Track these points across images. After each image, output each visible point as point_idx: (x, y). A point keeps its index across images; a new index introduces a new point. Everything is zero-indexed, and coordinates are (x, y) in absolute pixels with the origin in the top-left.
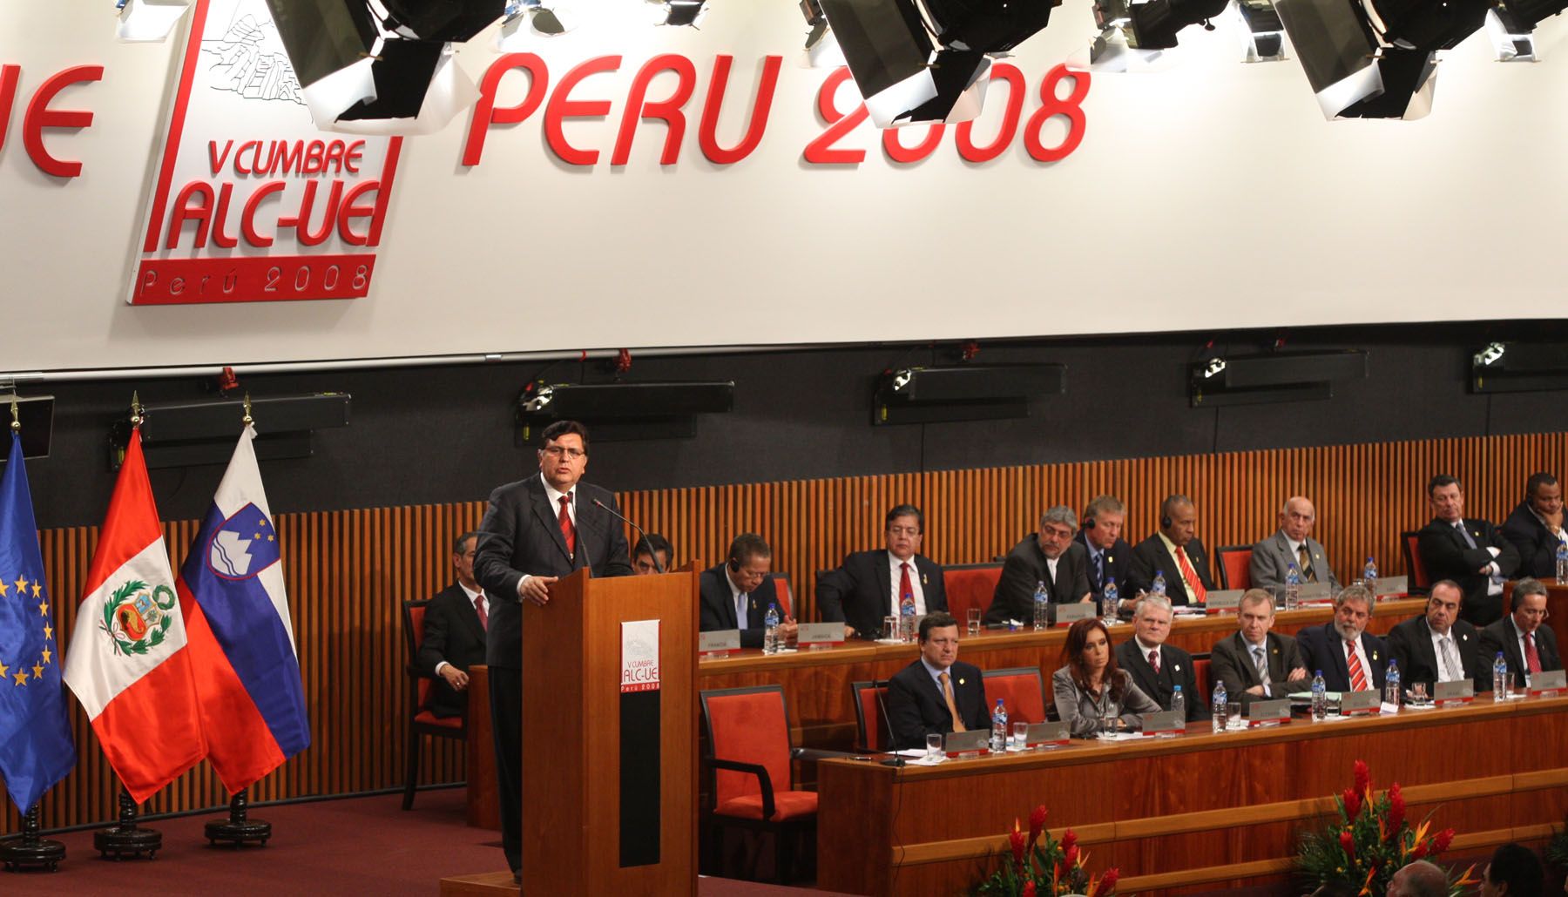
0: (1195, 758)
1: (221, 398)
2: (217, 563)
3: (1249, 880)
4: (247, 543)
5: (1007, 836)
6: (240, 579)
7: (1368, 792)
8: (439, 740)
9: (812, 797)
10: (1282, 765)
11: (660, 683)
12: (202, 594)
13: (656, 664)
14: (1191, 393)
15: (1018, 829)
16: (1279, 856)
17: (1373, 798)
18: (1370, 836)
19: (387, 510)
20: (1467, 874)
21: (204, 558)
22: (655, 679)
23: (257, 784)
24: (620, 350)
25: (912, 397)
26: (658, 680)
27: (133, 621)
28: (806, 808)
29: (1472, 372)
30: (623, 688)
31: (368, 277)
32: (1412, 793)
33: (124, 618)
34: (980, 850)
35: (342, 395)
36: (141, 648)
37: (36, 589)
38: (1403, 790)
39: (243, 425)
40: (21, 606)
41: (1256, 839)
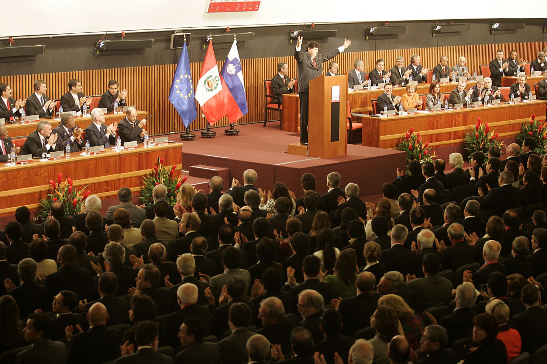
0: (444, 116)
1: (226, 33)
2: (228, 71)
3: (454, 144)
4: (235, 66)
5: (405, 134)
6: (233, 75)
7: (481, 124)
8: (272, 111)
9: (361, 124)
10: (462, 118)
11: (340, 100)
12: (225, 78)
14: (433, 34)
15: (407, 132)
16: (461, 138)
17: (482, 125)
18: (481, 135)
19: (261, 59)
20: (502, 143)
21: (225, 70)
23: (237, 121)
24: (312, 23)
25: (374, 34)
27: (210, 84)
28: (360, 127)
29: (491, 30)
30: (332, 101)
31: (259, 6)
32: (490, 124)
33: (208, 83)
34: (398, 137)
35: (252, 33)
36: (212, 90)
37: (189, 77)
38: (488, 124)
39: (234, 40)
40: (186, 81)
41: (456, 135)
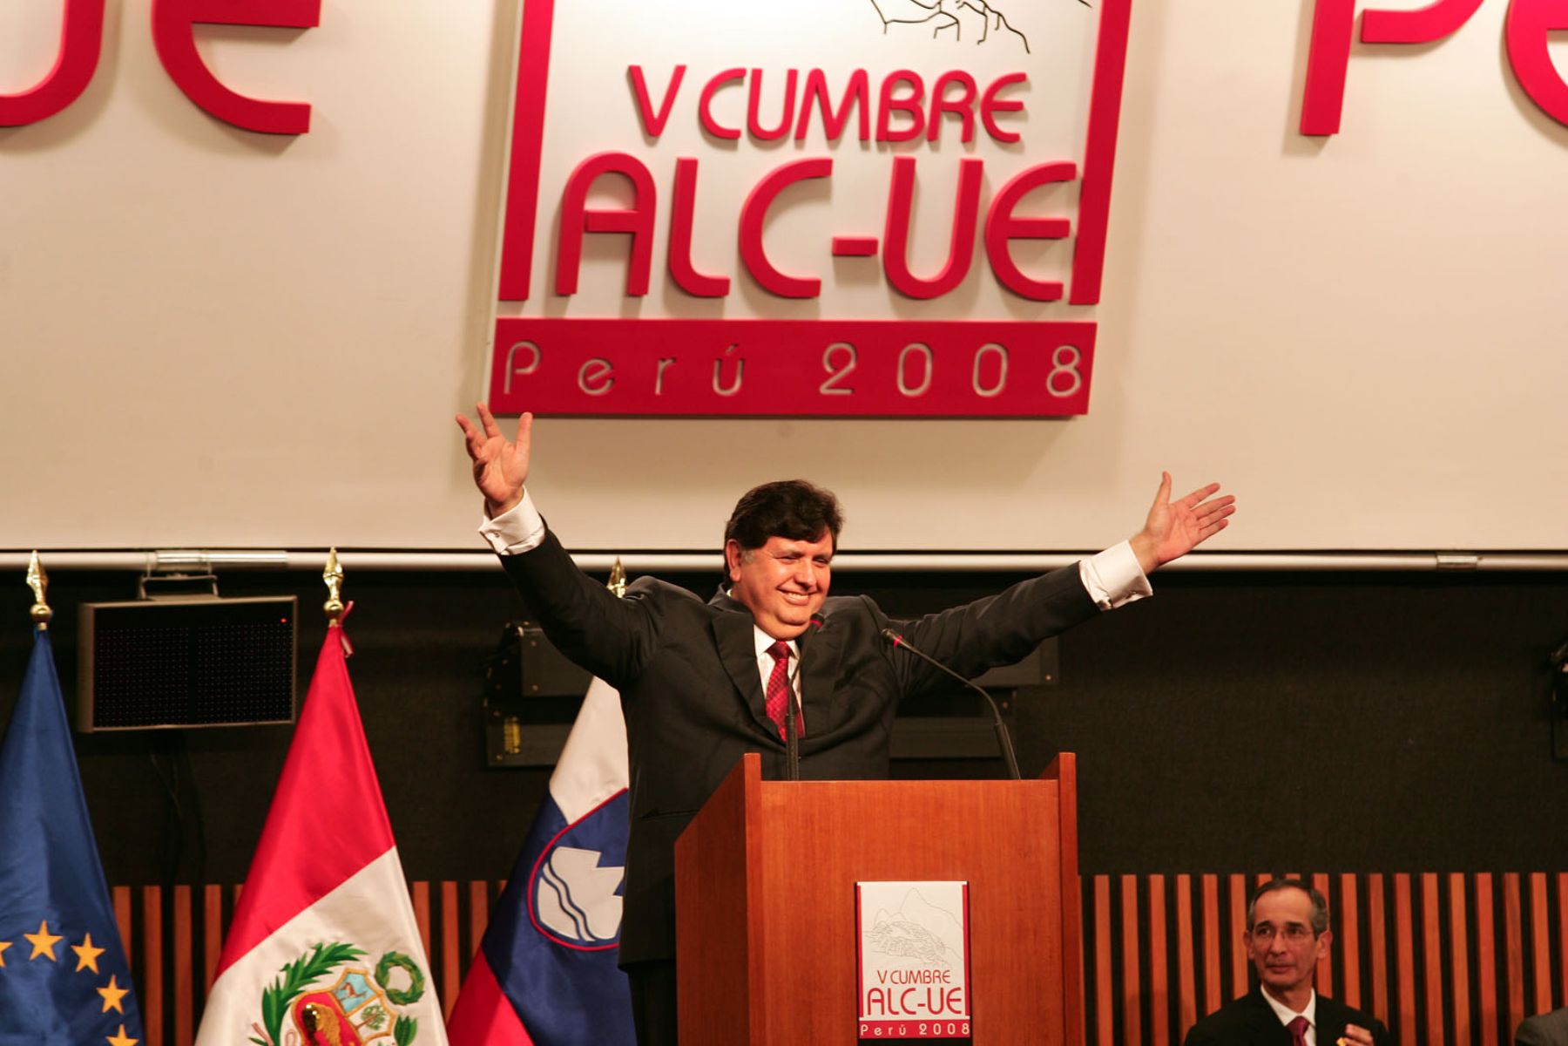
11: (971, 1022)
13: (958, 978)
22: (958, 1011)
26: (963, 1016)
30: (863, 1030)
